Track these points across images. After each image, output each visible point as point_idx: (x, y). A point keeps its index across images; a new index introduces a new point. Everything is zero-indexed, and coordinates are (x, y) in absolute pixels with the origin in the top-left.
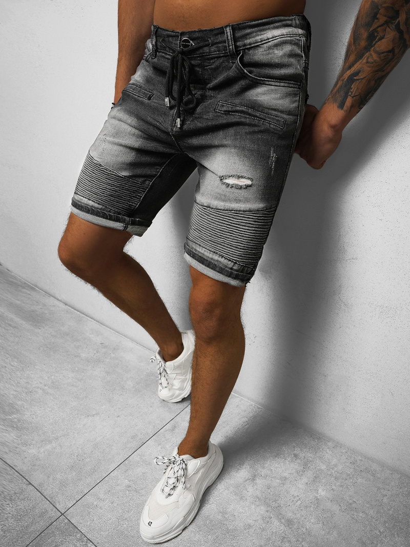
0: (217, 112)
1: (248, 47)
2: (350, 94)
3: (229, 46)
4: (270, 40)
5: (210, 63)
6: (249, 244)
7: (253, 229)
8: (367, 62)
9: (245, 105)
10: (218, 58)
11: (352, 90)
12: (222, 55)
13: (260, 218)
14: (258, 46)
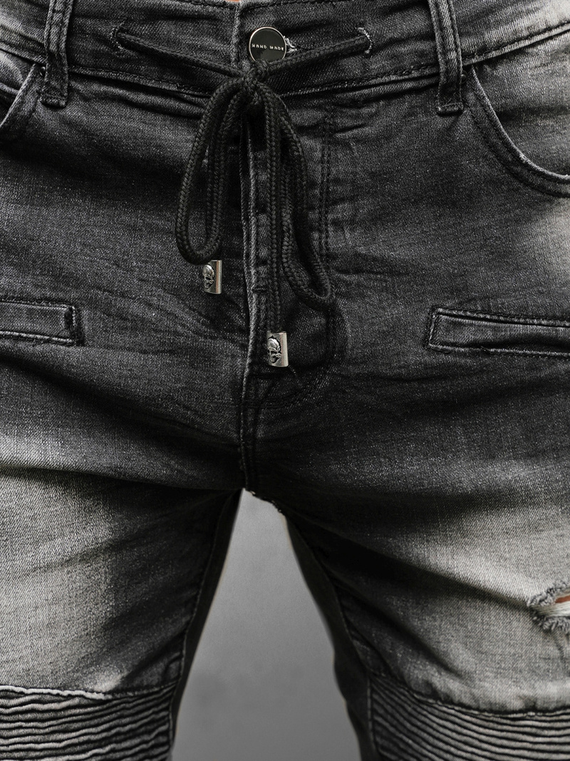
0: (436, 350)
1: (494, 54)
3: (445, 53)
4: (554, 32)
5: (357, 117)
9: (542, 312)
10: (389, 97)
12: (409, 85)
14: (521, 52)
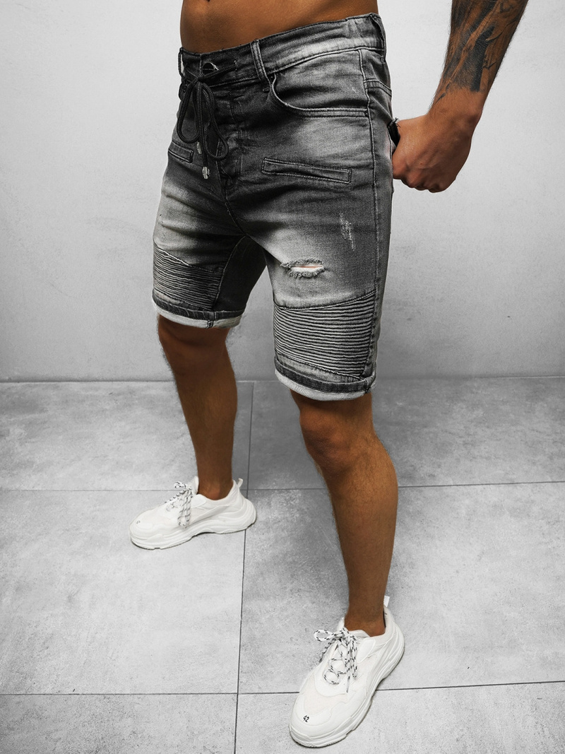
0: (263, 173)
1: (282, 68)
2: (484, 65)
5: (239, 93)
6: (343, 346)
7: (344, 326)
8: (502, 11)
10: (248, 86)
11: (486, 59)
13: (350, 311)
14: (292, 67)
